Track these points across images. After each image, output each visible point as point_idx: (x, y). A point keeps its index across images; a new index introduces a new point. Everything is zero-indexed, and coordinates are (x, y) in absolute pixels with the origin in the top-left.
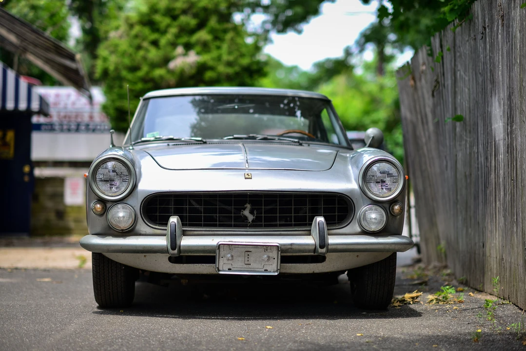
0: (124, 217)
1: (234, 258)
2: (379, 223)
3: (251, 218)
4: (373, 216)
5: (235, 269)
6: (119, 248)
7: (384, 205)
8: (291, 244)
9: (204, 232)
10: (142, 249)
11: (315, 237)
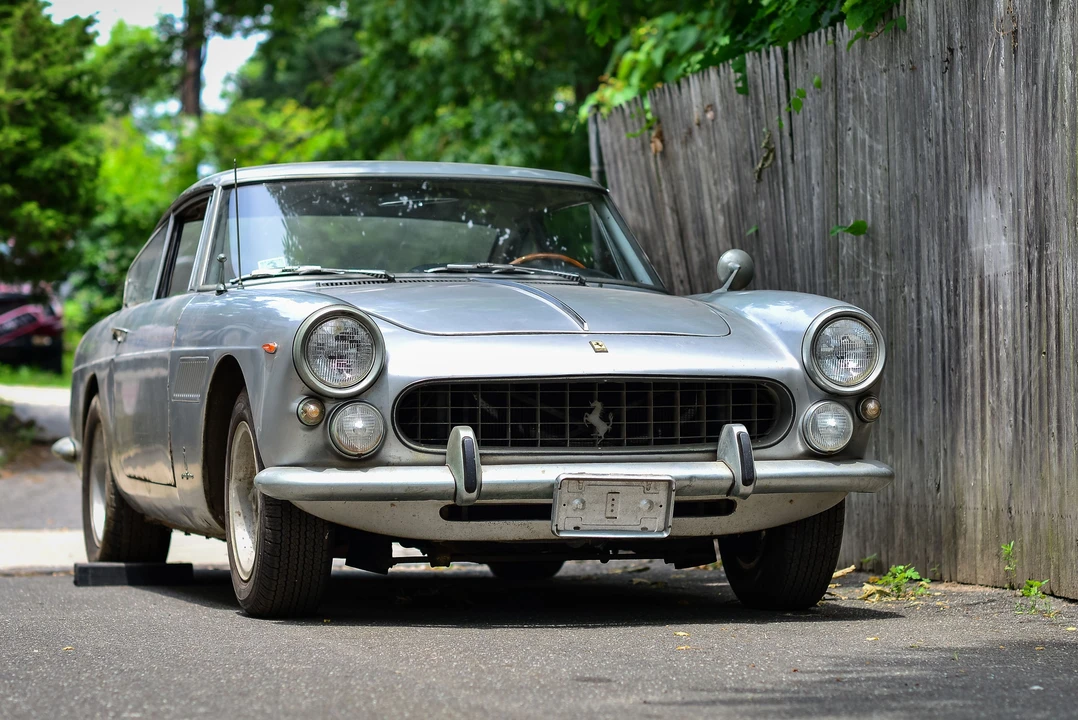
0: (364, 429)
1: (587, 505)
2: (843, 434)
3: (602, 428)
4: (832, 422)
5: (586, 528)
6: (358, 491)
7: (847, 401)
8: (691, 478)
9: (516, 458)
10: (403, 491)
11: (731, 465)
